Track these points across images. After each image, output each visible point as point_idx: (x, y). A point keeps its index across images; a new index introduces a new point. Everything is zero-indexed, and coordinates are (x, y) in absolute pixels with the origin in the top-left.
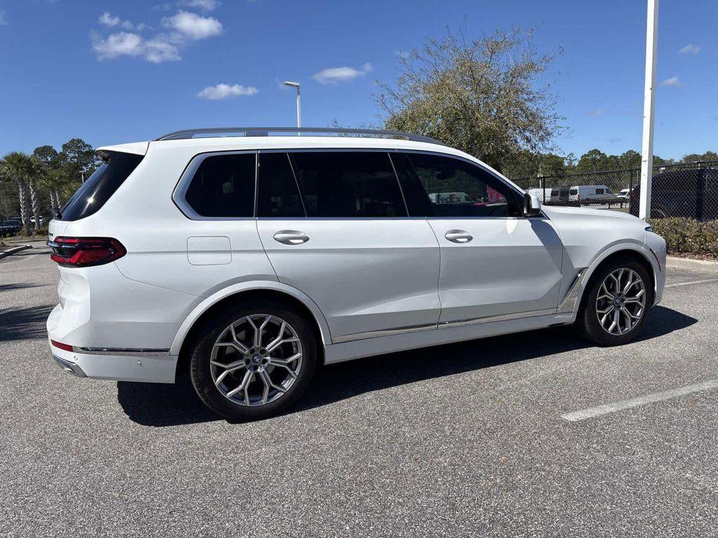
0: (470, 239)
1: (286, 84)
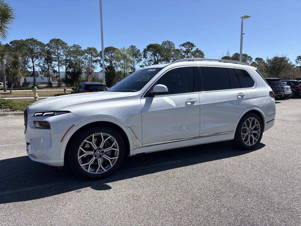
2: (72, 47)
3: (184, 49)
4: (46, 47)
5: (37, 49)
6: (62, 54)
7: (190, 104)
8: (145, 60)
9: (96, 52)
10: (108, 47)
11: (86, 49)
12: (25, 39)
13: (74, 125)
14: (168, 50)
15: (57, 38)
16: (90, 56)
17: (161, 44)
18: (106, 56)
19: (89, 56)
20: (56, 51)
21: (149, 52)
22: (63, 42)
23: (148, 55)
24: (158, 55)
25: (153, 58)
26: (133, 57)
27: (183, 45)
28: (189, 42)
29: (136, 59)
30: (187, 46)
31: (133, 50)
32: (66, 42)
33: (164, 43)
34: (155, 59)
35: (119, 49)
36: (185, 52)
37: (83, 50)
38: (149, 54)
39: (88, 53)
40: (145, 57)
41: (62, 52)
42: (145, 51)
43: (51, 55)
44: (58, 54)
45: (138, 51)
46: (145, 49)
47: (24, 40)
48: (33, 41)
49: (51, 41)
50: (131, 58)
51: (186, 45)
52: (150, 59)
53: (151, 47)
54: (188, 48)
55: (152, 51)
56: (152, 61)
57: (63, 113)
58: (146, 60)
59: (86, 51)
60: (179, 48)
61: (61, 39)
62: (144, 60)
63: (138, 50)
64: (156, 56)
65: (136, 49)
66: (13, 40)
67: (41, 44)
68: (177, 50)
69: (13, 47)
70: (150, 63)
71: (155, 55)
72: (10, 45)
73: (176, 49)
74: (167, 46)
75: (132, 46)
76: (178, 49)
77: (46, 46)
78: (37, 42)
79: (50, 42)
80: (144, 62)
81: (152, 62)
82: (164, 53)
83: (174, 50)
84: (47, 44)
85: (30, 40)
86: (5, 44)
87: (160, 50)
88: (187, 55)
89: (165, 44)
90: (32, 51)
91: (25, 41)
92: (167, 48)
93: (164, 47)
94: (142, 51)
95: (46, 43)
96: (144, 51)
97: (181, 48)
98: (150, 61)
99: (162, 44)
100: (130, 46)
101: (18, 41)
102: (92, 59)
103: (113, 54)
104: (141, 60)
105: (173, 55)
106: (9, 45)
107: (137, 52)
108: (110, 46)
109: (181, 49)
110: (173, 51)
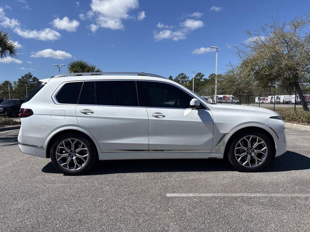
0: (164, 116)
1: (212, 47)
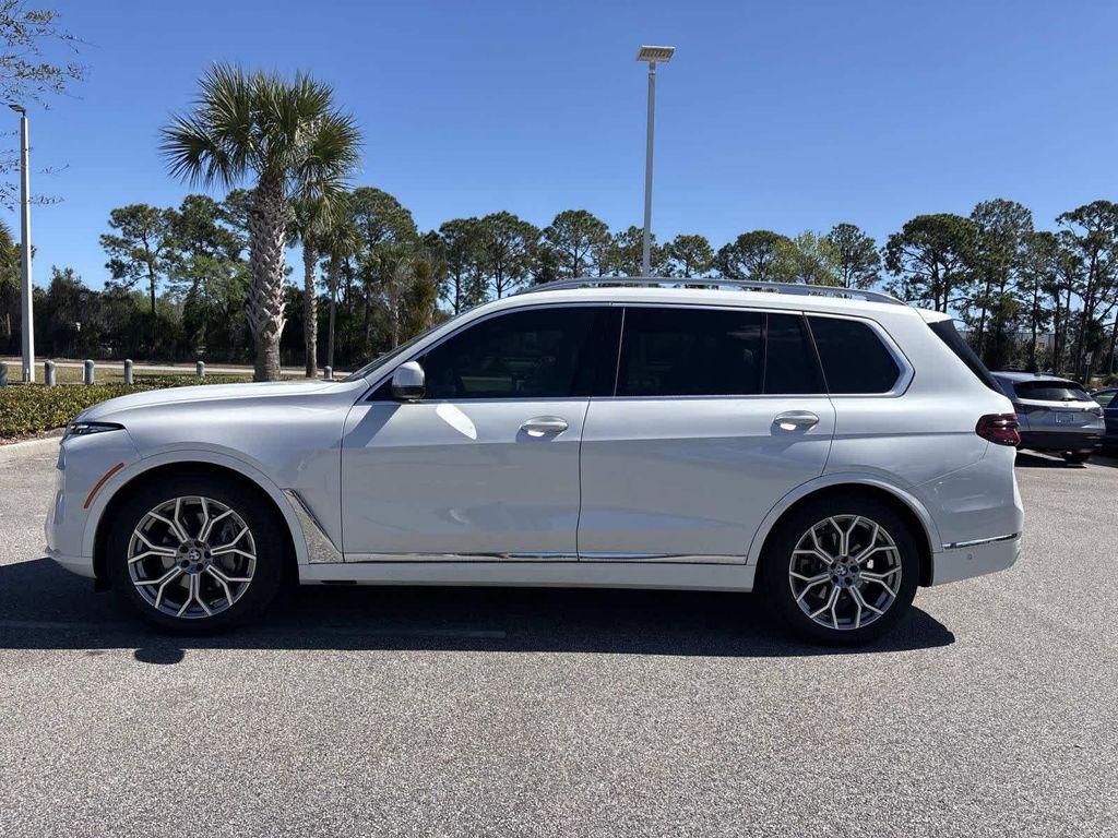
2: (622, 237)
3: (1082, 232)
4: (543, 240)
5: (516, 245)
6: (589, 261)
7: (539, 434)
8: (891, 279)
9: (706, 253)
10: (751, 232)
11: (672, 243)
12: (484, 216)
13: (122, 465)
14: (1002, 238)
15: (576, 210)
16: (684, 268)
17: (968, 216)
18: (740, 265)
19: (681, 266)
20: (572, 251)
21: (910, 249)
22: (594, 219)
23: (905, 257)
24: (950, 257)
25: (926, 271)
26: (846, 267)
27: (1075, 216)
28: (1106, 200)
29: (857, 273)
30: (1097, 221)
31: (848, 240)
32: (603, 221)
33: (984, 211)
34: (935, 274)
35: (792, 240)
36: (1085, 244)
37: (661, 245)
38: (911, 255)
39: (676, 257)
40: (893, 264)
41: (588, 253)
42: (895, 244)
43: (555, 265)
44: (577, 260)
45: (869, 243)
46: (893, 237)
47: (481, 219)
48: (506, 222)
49: (558, 220)
50: (835, 272)
51: (1089, 215)
52: (912, 275)
53: (918, 228)
54: (1098, 226)
55: (924, 242)
56: (921, 280)
57: (108, 428)
58: (897, 278)
59: (672, 249)
60: (1055, 229)
61: (589, 212)
62: (887, 277)
63: (868, 240)
64: (943, 261)
65: (857, 238)
66: (450, 220)
67: (526, 230)
68: (1045, 236)
69: (448, 241)
70: (915, 288)
71: (937, 258)
72: (442, 235)
73: (1037, 230)
74: (995, 222)
75: (842, 226)
76: (1049, 234)
77: (540, 234)
78: (517, 223)
79: (555, 223)
80: (888, 286)
81: (919, 285)
82: (981, 248)
83: (1029, 238)
84: (546, 231)
85: (498, 217)
86: (427, 233)
87: (961, 239)
88: (1095, 256)
89: (987, 213)
90: (498, 252)
91: (483, 221)
92: (995, 230)
93: (982, 227)
94: (881, 243)
95: (541, 228)
96: (888, 245)
97: (1064, 228)
98: (914, 281)
99: (973, 215)
100: (836, 226)
101: (462, 221)
102: (687, 275)
103: (767, 257)
104: (874, 278)
105: (1023, 255)
106: (436, 237)
107: (862, 250)
108: (758, 229)
109: (1067, 233)
110: (1023, 239)
